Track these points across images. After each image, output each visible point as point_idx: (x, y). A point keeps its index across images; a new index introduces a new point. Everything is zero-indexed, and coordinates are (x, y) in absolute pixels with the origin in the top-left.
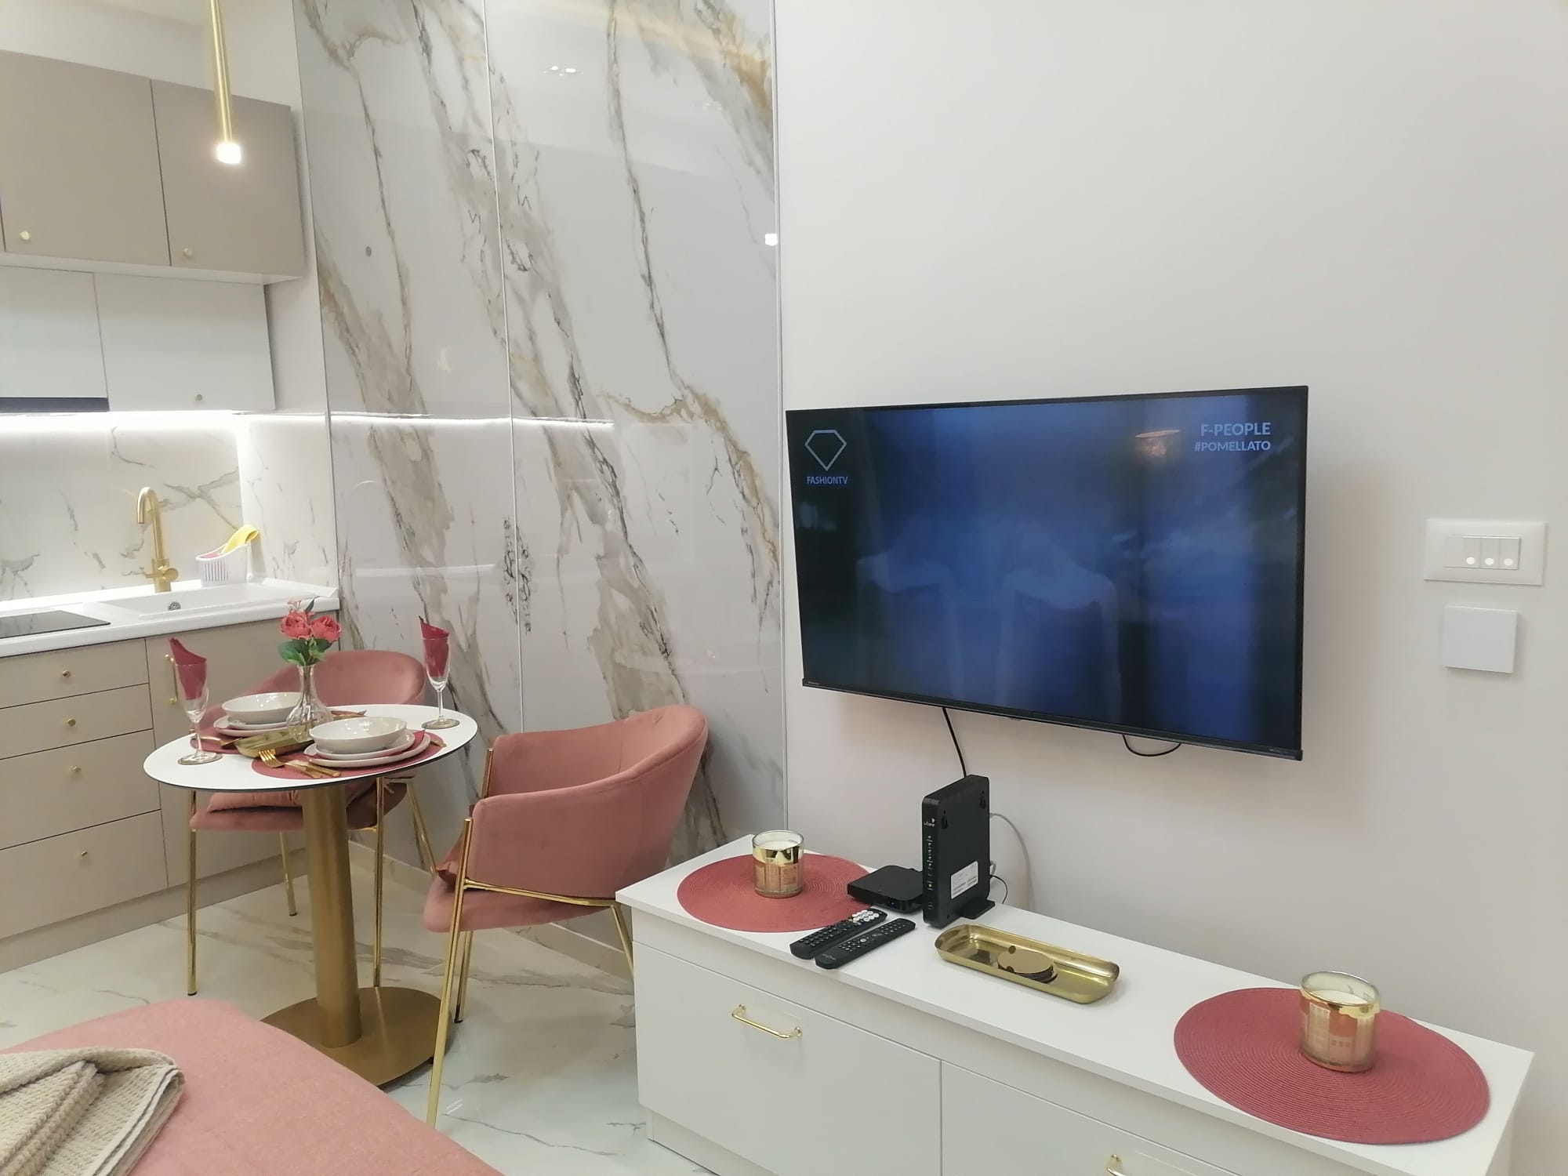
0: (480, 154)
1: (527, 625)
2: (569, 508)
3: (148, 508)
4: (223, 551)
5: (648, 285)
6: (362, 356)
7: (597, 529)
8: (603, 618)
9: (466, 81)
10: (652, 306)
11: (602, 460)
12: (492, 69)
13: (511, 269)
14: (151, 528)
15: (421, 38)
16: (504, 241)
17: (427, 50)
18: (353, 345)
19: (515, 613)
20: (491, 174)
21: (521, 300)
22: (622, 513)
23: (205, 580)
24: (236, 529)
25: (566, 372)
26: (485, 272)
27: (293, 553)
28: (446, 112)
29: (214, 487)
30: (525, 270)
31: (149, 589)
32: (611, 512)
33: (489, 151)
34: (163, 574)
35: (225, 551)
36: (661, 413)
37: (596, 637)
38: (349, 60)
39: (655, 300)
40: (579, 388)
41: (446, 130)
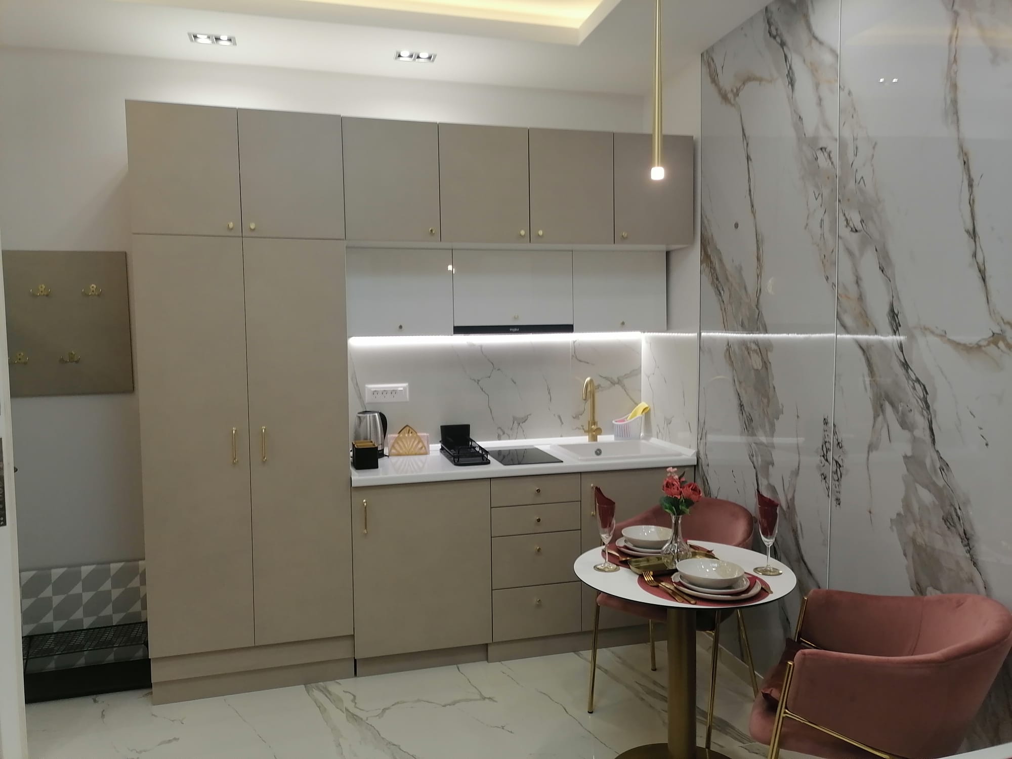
0: (827, 150)
1: (838, 500)
2: (881, 413)
3: (589, 389)
4: (629, 418)
5: (972, 238)
6: (726, 296)
7: (906, 434)
8: (907, 505)
9: (820, 99)
10: (975, 255)
11: (914, 379)
12: (842, 87)
13: (845, 232)
14: (589, 402)
15: (788, 75)
16: (841, 211)
17: (792, 83)
18: (720, 289)
19: (828, 489)
20: (835, 163)
21: (850, 253)
22: (930, 423)
23: (616, 436)
24: (637, 404)
25: (887, 309)
26: (823, 235)
27: (670, 423)
28: (802, 124)
29: (627, 378)
30: (856, 231)
31: (584, 439)
32: (921, 422)
33: (834, 148)
34: (594, 431)
35: (630, 418)
36: (977, 344)
37: (900, 521)
38: (735, 99)
39: (979, 250)
40: (897, 322)
41: (801, 138)
